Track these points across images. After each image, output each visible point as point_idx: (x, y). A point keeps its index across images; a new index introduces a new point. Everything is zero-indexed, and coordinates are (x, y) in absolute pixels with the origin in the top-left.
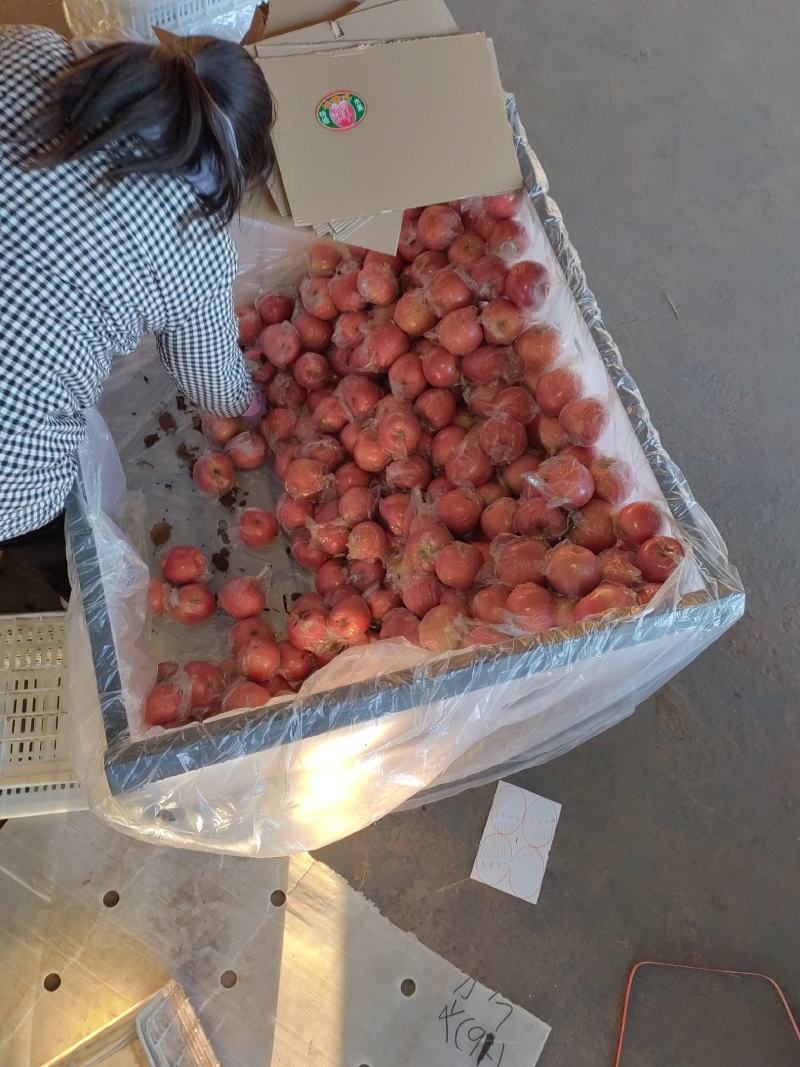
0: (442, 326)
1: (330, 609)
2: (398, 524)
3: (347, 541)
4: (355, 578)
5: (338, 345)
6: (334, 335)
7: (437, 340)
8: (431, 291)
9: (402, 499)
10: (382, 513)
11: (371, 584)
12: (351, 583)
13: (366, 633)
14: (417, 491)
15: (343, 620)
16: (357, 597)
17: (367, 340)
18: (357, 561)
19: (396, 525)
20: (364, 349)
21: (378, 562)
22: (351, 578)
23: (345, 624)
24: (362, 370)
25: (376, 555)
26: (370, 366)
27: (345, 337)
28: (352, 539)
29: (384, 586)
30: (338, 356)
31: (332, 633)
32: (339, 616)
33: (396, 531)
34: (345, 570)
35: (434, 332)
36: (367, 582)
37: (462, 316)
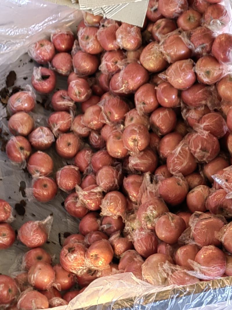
0: (170, 71)
1: (88, 246)
2: (135, 195)
3: (101, 204)
4: (105, 227)
5: (102, 72)
6: (101, 66)
7: (166, 79)
8: (164, 47)
9: (138, 179)
10: (125, 187)
11: (115, 232)
12: (103, 230)
13: (110, 264)
14: (147, 176)
15: (96, 255)
16: (106, 240)
17: (122, 72)
18: (106, 216)
19: (133, 195)
20: (119, 78)
21: (120, 218)
22: (103, 226)
23: (97, 258)
24: (117, 91)
25: (119, 214)
26: (123, 89)
27: (107, 67)
28: (104, 202)
29: (123, 235)
30: (102, 79)
31: (89, 263)
32: (93, 252)
33: (133, 199)
34: (99, 221)
35: (165, 74)
36: (112, 230)
37: (183, 66)
